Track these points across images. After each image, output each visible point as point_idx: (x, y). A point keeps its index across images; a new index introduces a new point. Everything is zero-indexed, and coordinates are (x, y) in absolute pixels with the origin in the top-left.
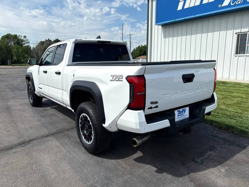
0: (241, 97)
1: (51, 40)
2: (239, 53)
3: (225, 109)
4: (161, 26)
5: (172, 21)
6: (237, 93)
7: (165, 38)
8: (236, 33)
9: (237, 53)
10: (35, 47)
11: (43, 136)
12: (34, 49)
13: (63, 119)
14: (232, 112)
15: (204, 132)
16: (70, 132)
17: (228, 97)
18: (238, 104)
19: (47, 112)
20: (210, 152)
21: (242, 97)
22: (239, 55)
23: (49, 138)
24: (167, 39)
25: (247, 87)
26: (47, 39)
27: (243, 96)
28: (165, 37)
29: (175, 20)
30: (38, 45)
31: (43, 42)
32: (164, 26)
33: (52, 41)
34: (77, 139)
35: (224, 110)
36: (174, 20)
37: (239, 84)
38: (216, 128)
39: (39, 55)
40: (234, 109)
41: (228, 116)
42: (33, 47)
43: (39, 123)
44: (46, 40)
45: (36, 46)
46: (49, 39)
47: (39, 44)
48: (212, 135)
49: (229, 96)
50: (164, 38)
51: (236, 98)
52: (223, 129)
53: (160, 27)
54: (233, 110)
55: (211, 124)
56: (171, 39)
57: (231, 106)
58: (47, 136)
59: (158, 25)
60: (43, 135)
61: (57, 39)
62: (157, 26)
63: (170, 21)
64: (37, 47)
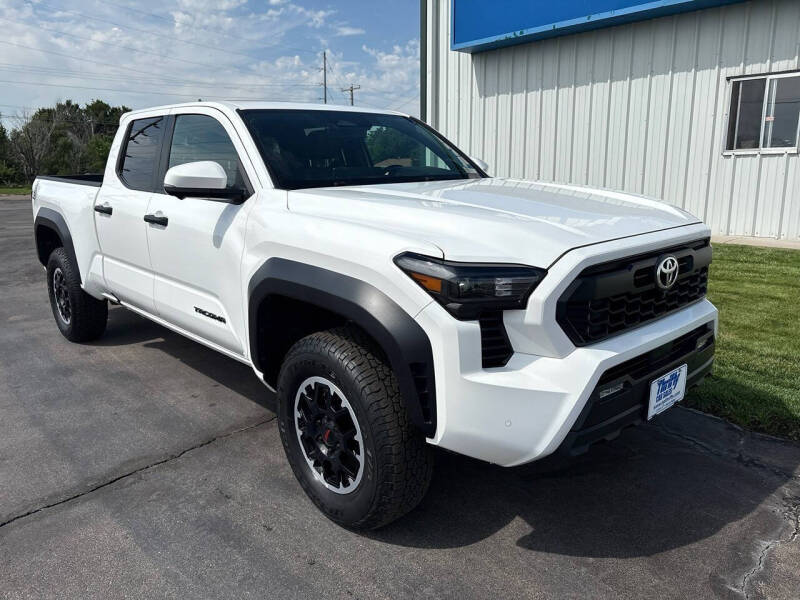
0: (772, 298)
1: (77, 106)
2: (739, 147)
3: (738, 345)
4: (470, 55)
5: (511, 35)
6: (752, 282)
7: (485, 96)
8: (728, 79)
9: (730, 147)
10: (20, 129)
11: (56, 500)
12: (16, 134)
13: (139, 410)
14: (768, 356)
15: (705, 445)
16: (170, 474)
17: (732, 300)
18: (775, 323)
19: (71, 379)
20: (768, 543)
21: (778, 299)
22: (739, 153)
23: (79, 510)
24: (491, 100)
25: (777, 260)
26: (64, 103)
27: (780, 295)
28: (484, 93)
29: (521, 33)
30: (30, 121)
31: (50, 111)
32: (478, 53)
33: (80, 107)
34: (204, 508)
35: (738, 350)
36: (518, 33)
37: (743, 249)
38: (735, 426)
39: (37, 158)
40: (772, 346)
41: (760, 373)
42: (15, 131)
43: (37, 434)
44: (59, 106)
45: (23, 124)
46: (69, 103)
47: (34, 118)
48: (739, 459)
49: (732, 293)
50: (481, 97)
51: (757, 301)
52: (762, 430)
53: (467, 57)
54: (768, 350)
55: (713, 407)
56: (504, 98)
57: (756, 334)
58: (73, 498)
59: (460, 50)
60: (56, 495)
61: (98, 101)
62: (457, 53)
63: (502, 37)
64: (26, 130)
